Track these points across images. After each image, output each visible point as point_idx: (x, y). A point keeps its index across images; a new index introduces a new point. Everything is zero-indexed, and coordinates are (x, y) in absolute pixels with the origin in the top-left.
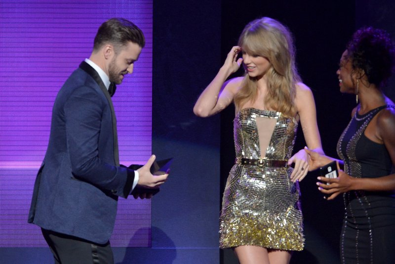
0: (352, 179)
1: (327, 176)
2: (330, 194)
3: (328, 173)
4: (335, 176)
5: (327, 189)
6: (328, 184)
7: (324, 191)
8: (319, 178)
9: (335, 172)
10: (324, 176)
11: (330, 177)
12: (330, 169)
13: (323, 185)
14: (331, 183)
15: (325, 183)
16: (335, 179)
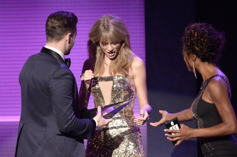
0: (190, 130)
1: (171, 128)
2: (176, 141)
3: (171, 126)
4: (178, 128)
5: (173, 138)
6: (173, 134)
7: (171, 139)
8: (165, 130)
9: (177, 125)
10: (169, 128)
11: (174, 129)
12: (172, 123)
13: (169, 135)
14: (175, 133)
15: (170, 133)
16: (178, 130)
